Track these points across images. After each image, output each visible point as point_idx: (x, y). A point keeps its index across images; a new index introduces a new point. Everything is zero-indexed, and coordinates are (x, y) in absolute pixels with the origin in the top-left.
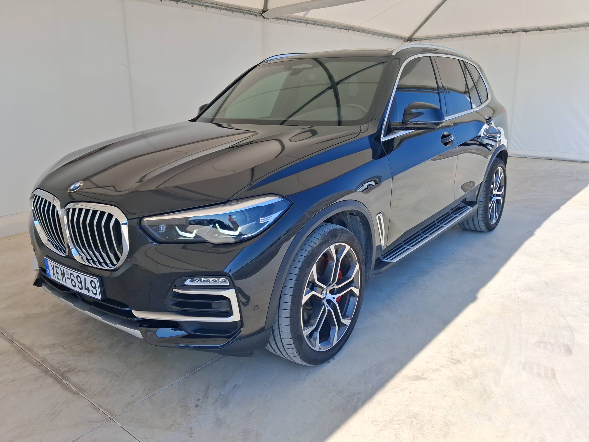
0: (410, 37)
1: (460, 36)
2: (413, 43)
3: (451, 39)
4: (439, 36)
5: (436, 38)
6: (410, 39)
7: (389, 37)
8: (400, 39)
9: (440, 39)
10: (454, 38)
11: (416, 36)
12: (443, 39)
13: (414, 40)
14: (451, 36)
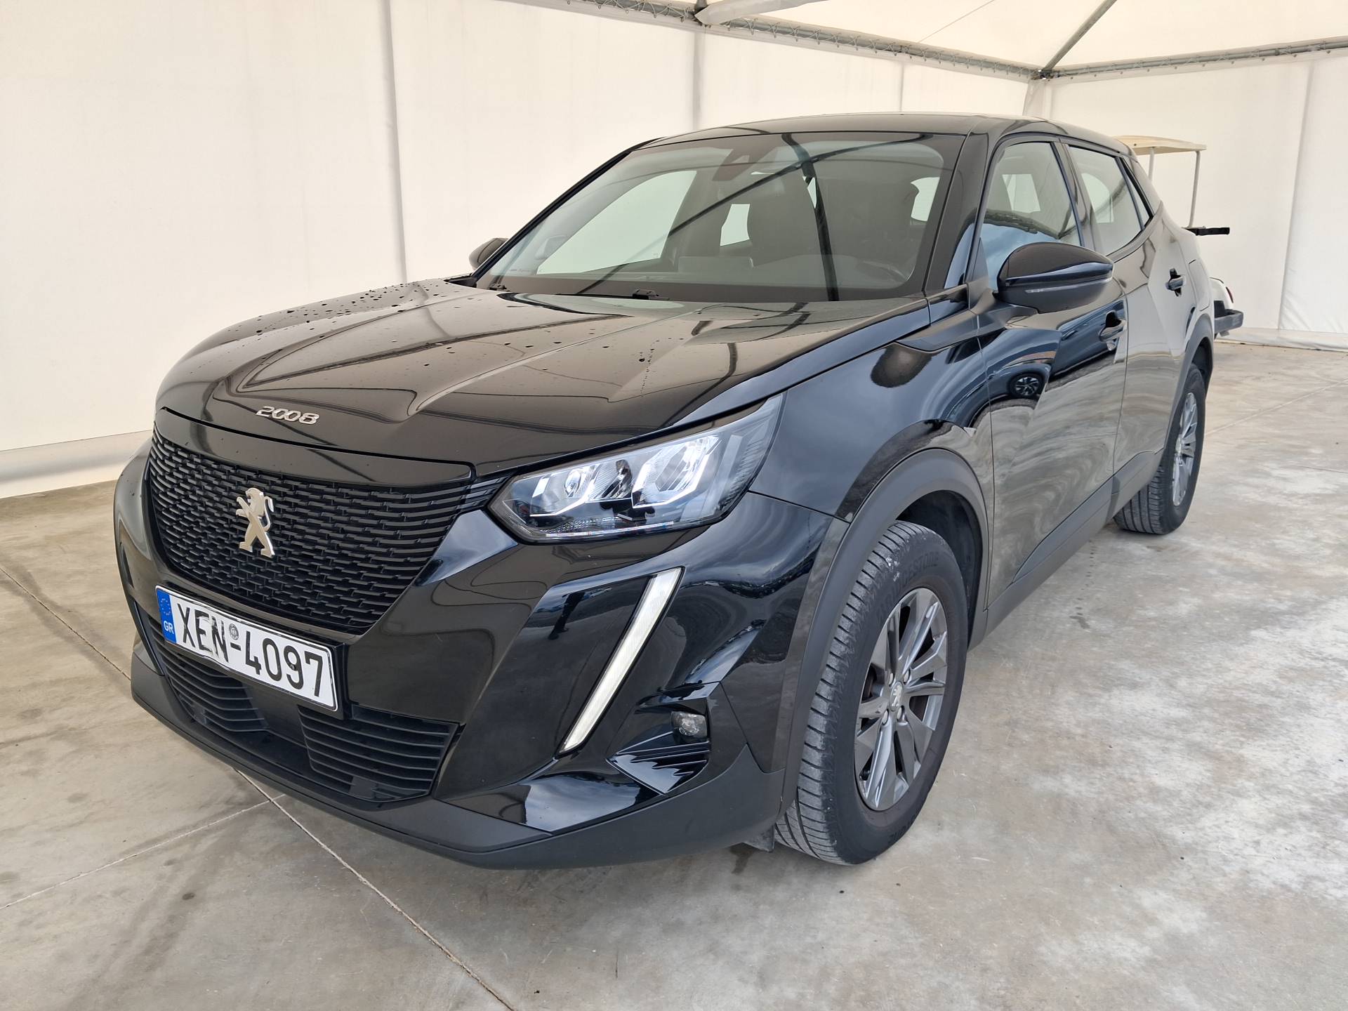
0: (1046, 67)
1: (1166, 66)
3: (1145, 71)
5: (1111, 69)
7: (994, 69)
8: (1023, 74)
10: (1151, 69)
12: (1126, 72)
14: (1145, 64)
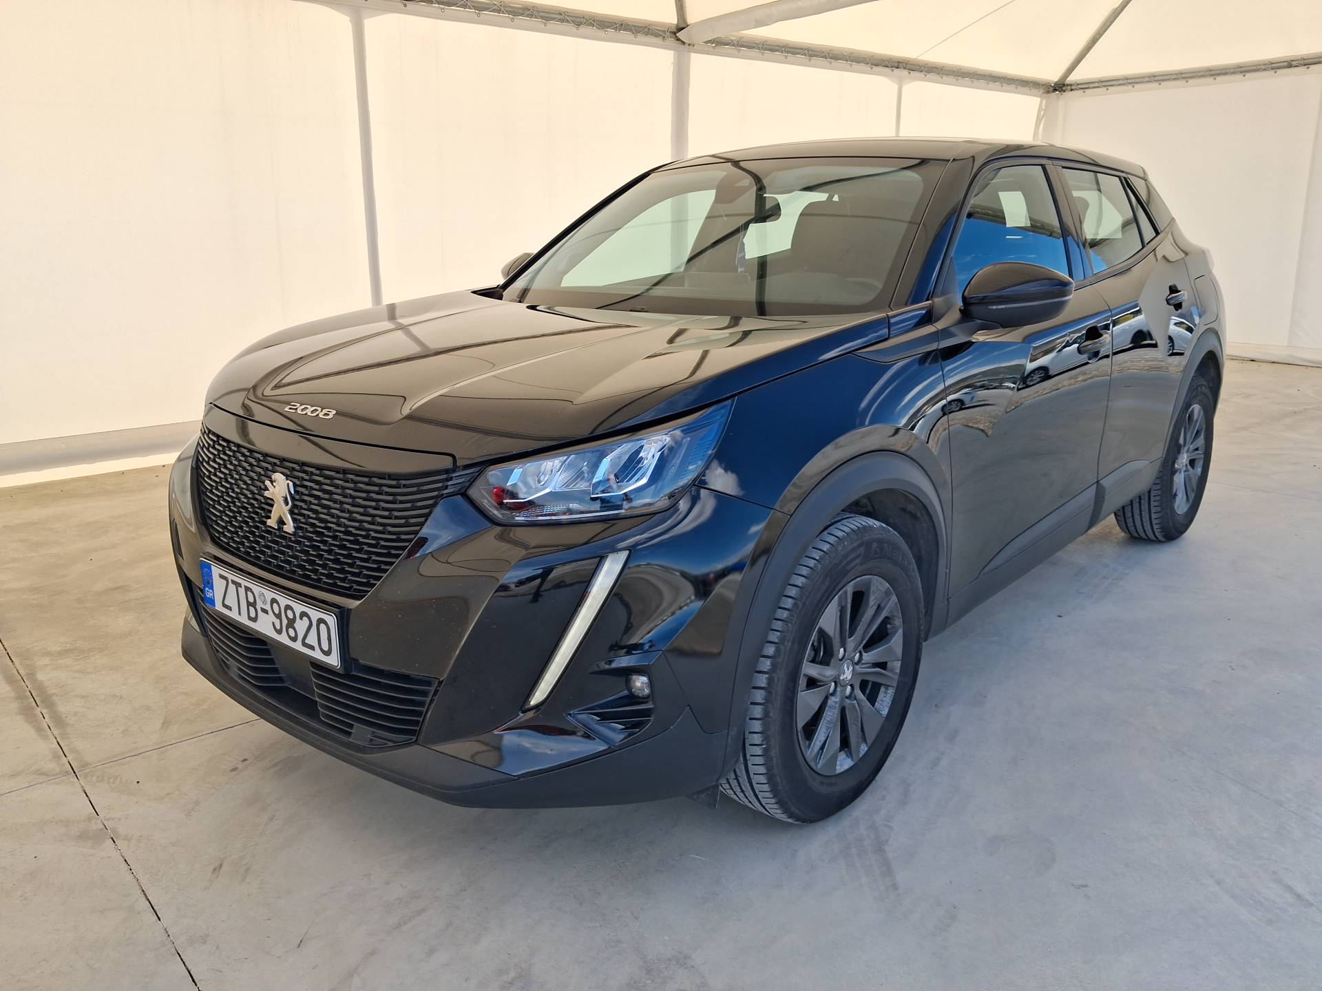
0: (1056, 82)
1: (1175, 79)
2: (1068, 94)
3: (1156, 84)
4: (1127, 79)
5: (1122, 82)
6: (1060, 87)
7: (1002, 83)
8: (1035, 88)
9: (1130, 87)
10: (1162, 83)
11: (1071, 79)
12: (1136, 86)
13: (1069, 88)
14: (1156, 79)
